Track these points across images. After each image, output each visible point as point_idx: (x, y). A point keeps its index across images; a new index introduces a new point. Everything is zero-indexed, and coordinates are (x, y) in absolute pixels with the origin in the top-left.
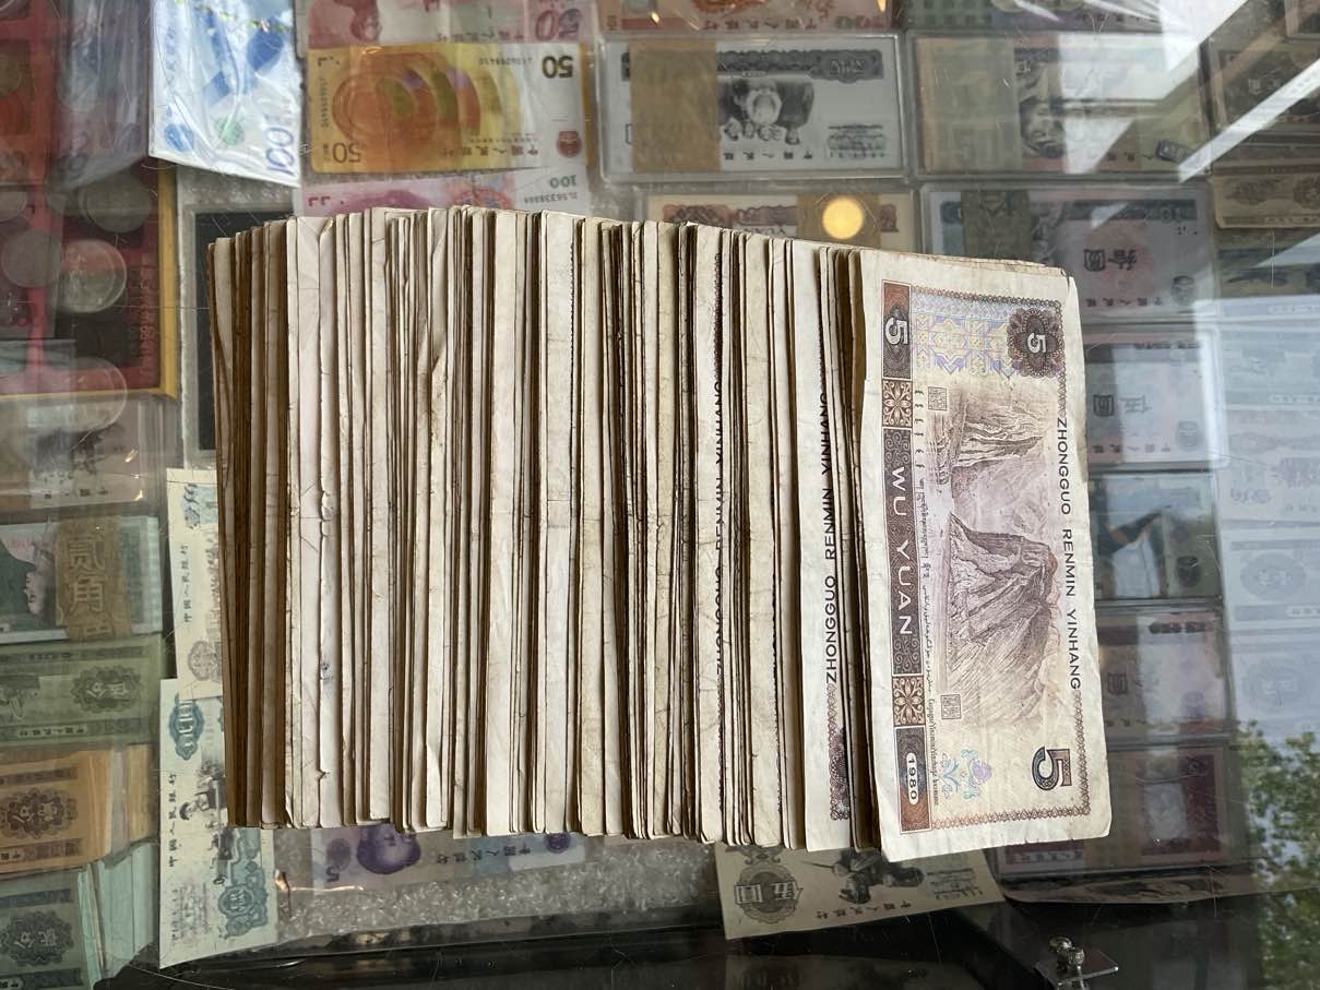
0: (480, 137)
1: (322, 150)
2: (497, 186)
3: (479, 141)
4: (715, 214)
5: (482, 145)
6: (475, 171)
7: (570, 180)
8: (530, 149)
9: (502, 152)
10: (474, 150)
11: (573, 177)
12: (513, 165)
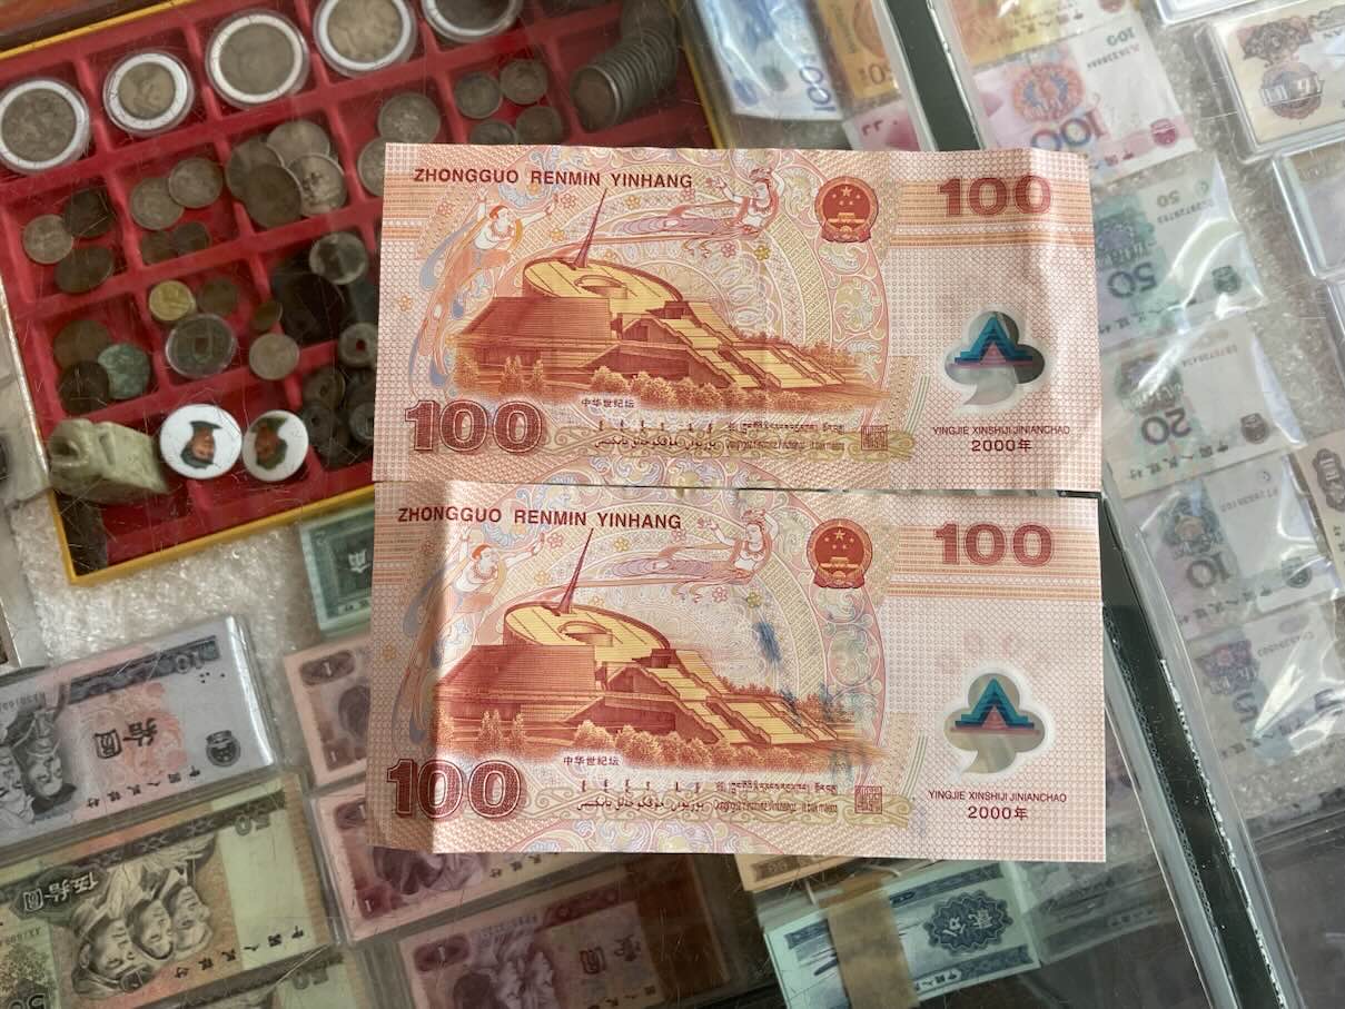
0: (1024, 15)
1: (859, 77)
2: (1055, 59)
3: (1023, 20)
4: (1290, 27)
5: (1027, 23)
6: (1027, 51)
7: (1126, 35)
8: (1073, 14)
9: (1048, 25)
10: (1021, 31)
11: (1130, 30)
12: (1063, 35)
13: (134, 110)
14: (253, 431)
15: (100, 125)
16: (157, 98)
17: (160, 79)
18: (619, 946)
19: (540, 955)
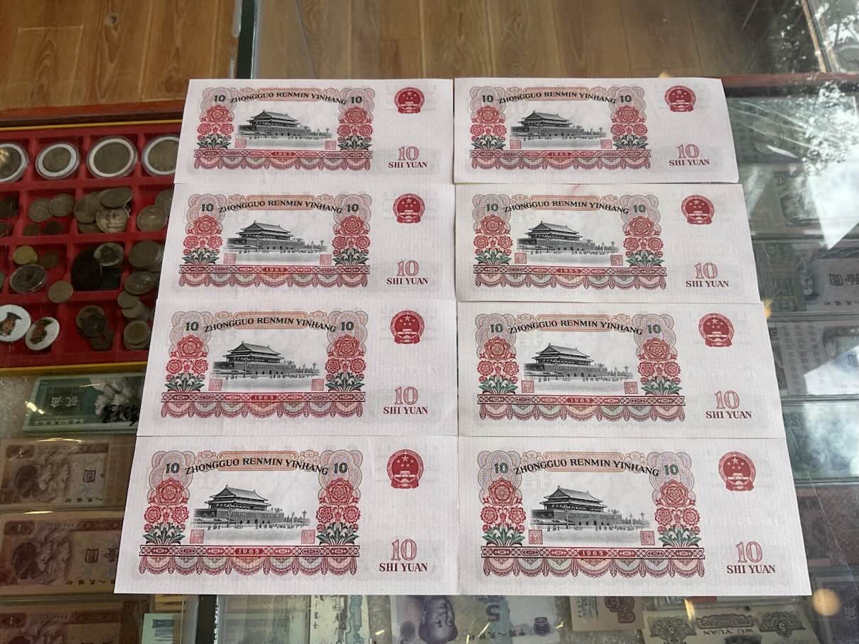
13: (47, 166)
14: (36, 324)
15: (30, 169)
16: (60, 163)
17: (65, 155)
19: (60, 638)
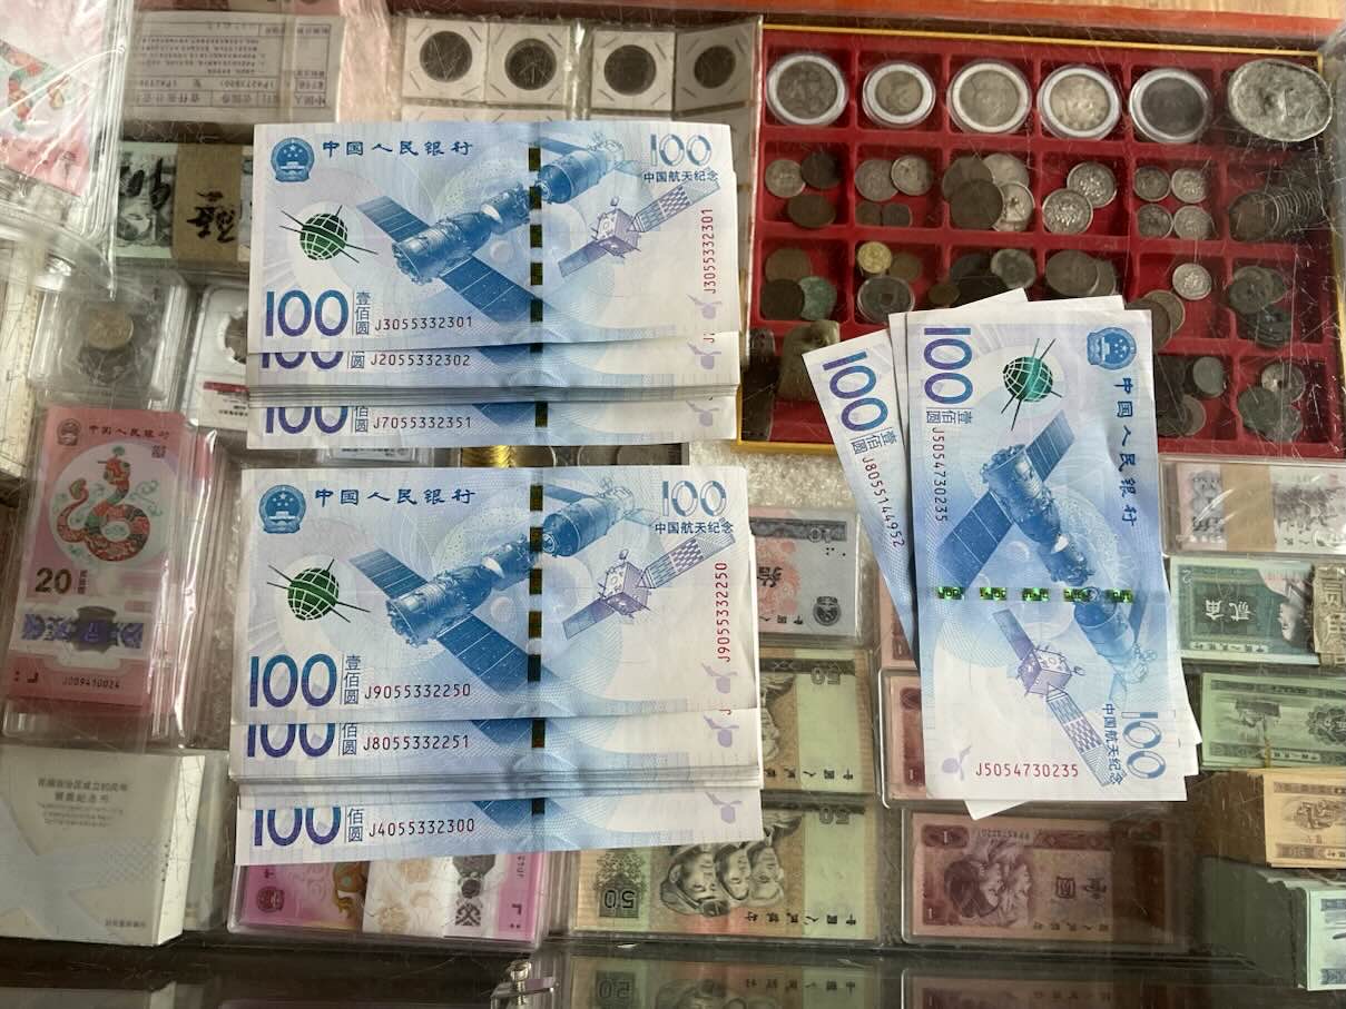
13: (885, 103)
15: (853, 106)
16: (905, 100)
17: (913, 87)
18: (1088, 883)
19: (1024, 868)
